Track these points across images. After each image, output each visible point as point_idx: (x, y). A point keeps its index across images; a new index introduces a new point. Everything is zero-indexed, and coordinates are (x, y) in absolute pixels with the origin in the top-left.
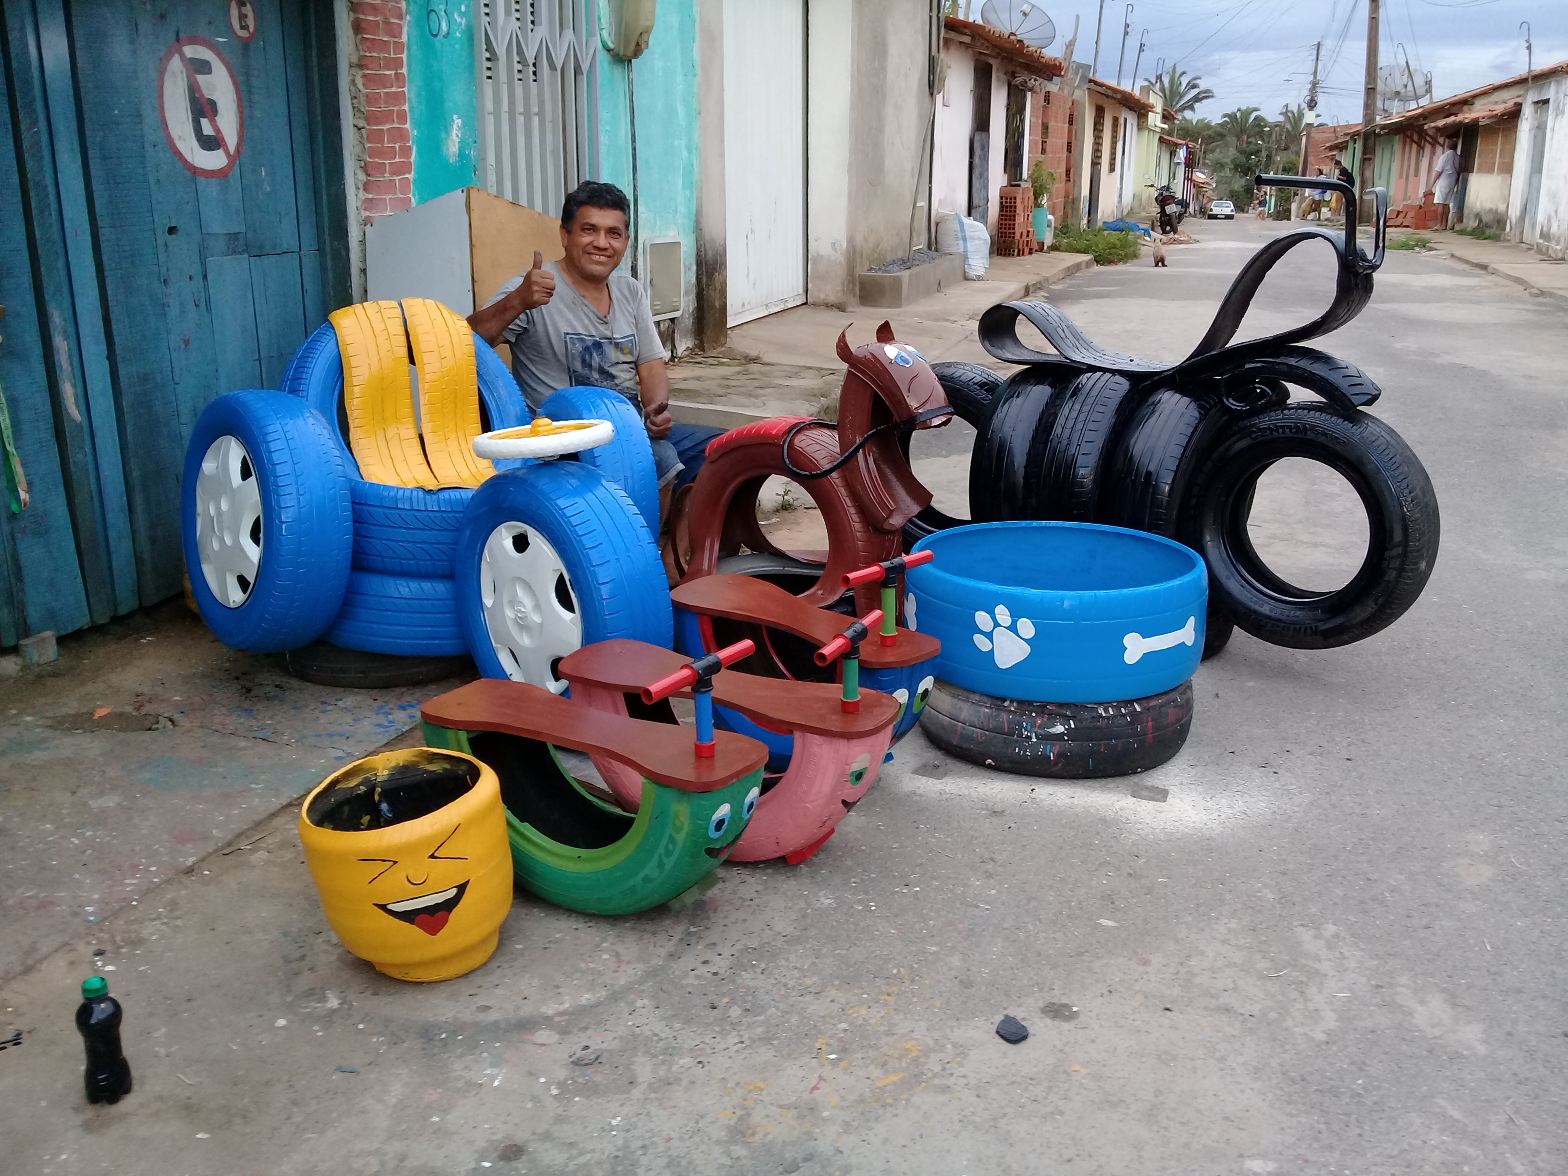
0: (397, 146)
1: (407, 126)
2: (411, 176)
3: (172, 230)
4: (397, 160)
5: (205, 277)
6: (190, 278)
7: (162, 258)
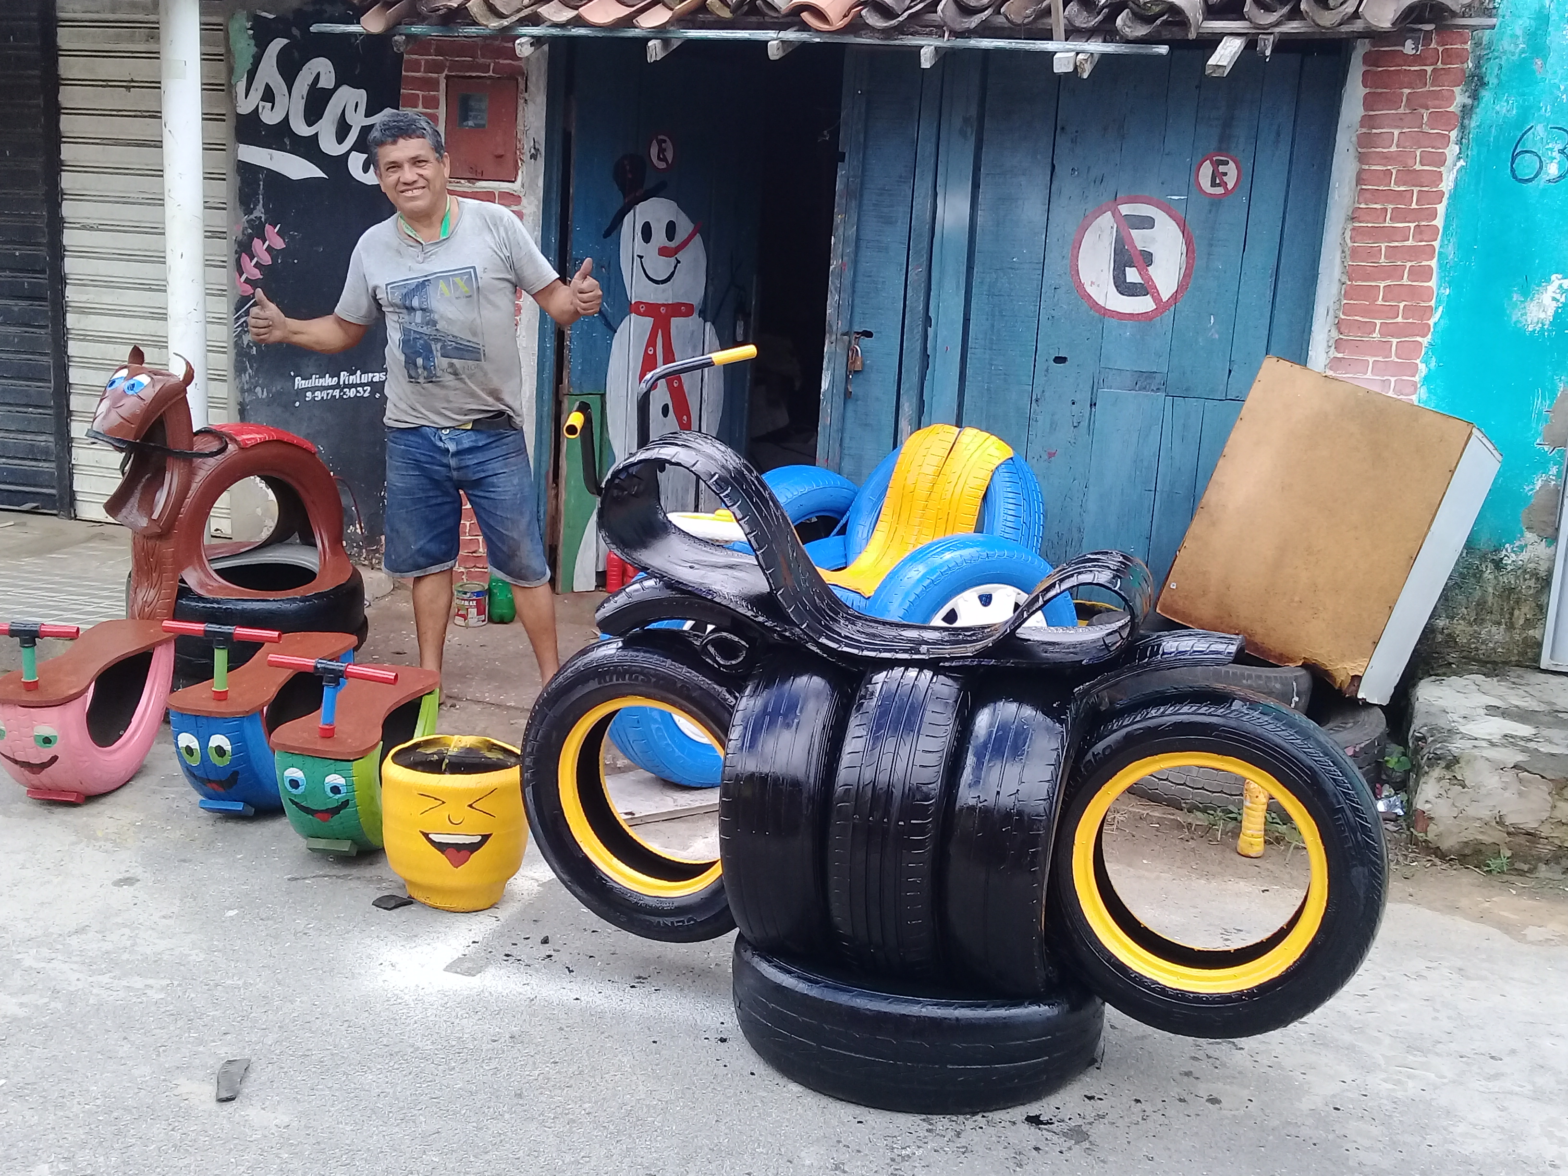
0: (1402, 305)
1: (1433, 283)
2: (1425, 341)
3: (1060, 360)
4: (1399, 319)
5: (1093, 405)
6: (1073, 403)
7: (1040, 380)
